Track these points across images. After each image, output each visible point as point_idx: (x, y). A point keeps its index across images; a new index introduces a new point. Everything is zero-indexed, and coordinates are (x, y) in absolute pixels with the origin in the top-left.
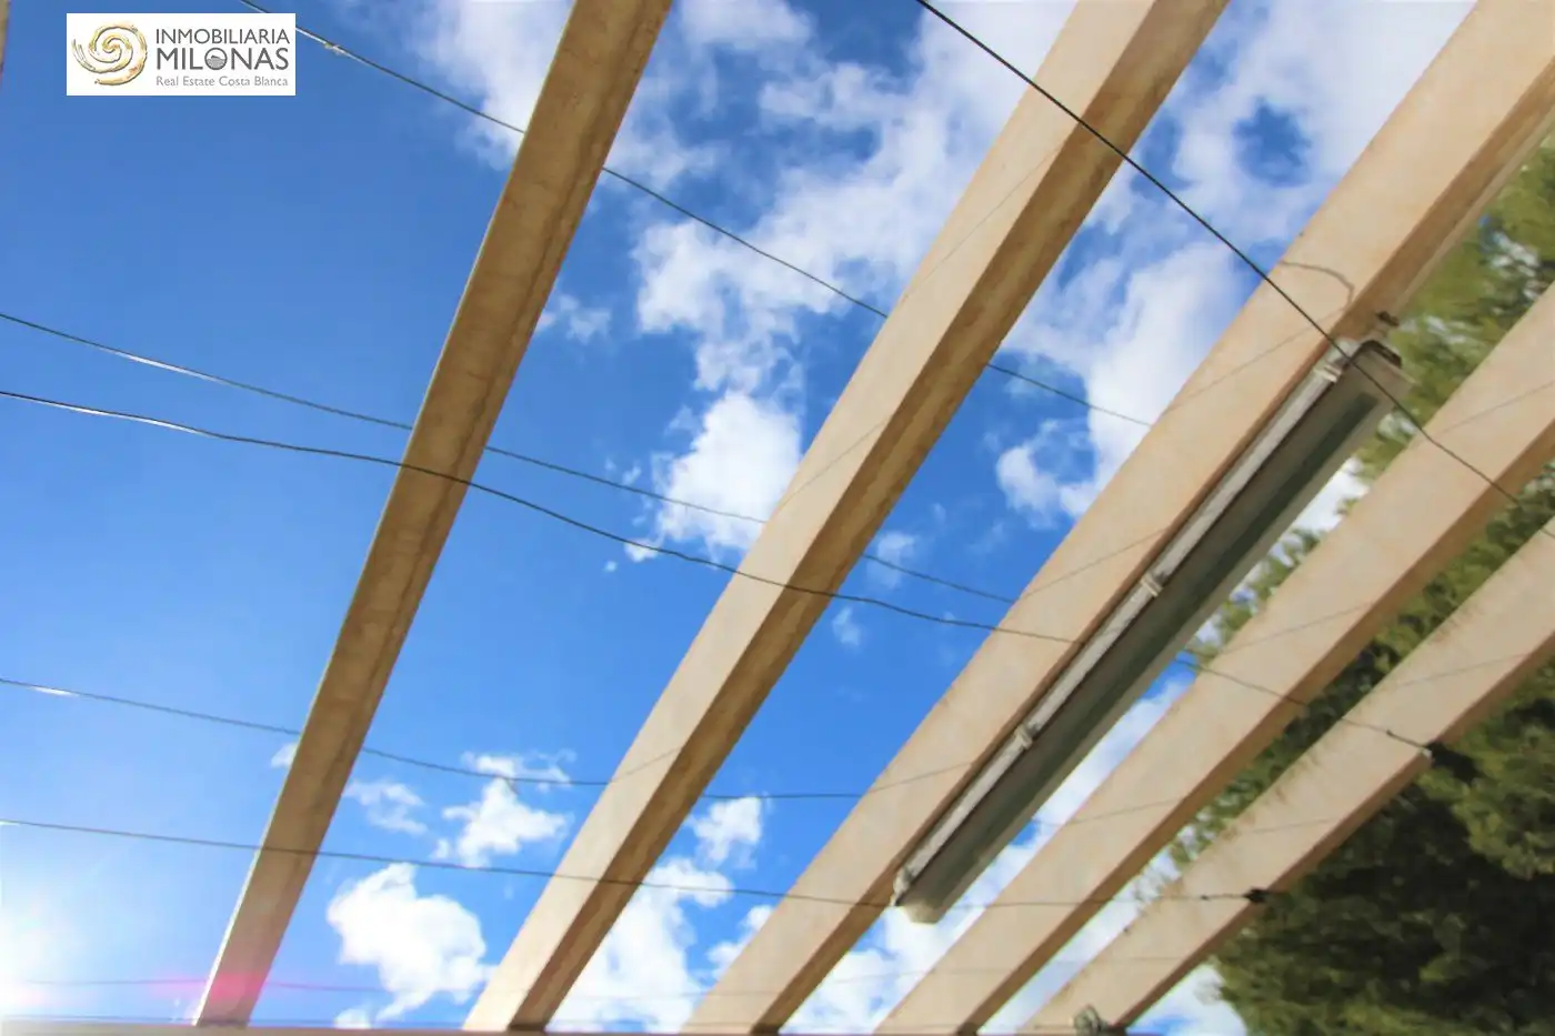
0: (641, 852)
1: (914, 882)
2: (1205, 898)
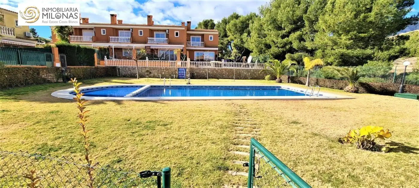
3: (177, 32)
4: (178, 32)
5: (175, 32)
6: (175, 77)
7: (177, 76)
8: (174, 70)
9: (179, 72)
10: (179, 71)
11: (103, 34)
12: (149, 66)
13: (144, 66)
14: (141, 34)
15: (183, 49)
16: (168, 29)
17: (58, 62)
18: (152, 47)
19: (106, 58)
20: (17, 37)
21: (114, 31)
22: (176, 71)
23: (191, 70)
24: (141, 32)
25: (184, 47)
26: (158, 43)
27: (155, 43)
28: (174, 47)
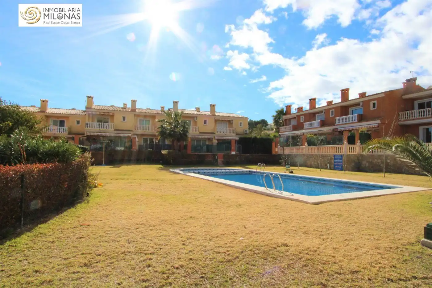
3: (374, 102)
4: (376, 101)
5: (371, 103)
7: (332, 166)
8: (330, 158)
10: (335, 159)
11: (301, 121)
12: (308, 154)
13: (303, 153)
14: (332, 114)
15: (378, 126)
16: (363, 101)
17: (233, 151)
18: (340, 129)
19: (279, 147)
20: (237, 134)
21: (311, 116)
22: (331, 159)
23: (360, 158)
24: (332, 112)
25: (380, 122)
26: (346, 122)
27: (343, 123)
28: (365, 126)
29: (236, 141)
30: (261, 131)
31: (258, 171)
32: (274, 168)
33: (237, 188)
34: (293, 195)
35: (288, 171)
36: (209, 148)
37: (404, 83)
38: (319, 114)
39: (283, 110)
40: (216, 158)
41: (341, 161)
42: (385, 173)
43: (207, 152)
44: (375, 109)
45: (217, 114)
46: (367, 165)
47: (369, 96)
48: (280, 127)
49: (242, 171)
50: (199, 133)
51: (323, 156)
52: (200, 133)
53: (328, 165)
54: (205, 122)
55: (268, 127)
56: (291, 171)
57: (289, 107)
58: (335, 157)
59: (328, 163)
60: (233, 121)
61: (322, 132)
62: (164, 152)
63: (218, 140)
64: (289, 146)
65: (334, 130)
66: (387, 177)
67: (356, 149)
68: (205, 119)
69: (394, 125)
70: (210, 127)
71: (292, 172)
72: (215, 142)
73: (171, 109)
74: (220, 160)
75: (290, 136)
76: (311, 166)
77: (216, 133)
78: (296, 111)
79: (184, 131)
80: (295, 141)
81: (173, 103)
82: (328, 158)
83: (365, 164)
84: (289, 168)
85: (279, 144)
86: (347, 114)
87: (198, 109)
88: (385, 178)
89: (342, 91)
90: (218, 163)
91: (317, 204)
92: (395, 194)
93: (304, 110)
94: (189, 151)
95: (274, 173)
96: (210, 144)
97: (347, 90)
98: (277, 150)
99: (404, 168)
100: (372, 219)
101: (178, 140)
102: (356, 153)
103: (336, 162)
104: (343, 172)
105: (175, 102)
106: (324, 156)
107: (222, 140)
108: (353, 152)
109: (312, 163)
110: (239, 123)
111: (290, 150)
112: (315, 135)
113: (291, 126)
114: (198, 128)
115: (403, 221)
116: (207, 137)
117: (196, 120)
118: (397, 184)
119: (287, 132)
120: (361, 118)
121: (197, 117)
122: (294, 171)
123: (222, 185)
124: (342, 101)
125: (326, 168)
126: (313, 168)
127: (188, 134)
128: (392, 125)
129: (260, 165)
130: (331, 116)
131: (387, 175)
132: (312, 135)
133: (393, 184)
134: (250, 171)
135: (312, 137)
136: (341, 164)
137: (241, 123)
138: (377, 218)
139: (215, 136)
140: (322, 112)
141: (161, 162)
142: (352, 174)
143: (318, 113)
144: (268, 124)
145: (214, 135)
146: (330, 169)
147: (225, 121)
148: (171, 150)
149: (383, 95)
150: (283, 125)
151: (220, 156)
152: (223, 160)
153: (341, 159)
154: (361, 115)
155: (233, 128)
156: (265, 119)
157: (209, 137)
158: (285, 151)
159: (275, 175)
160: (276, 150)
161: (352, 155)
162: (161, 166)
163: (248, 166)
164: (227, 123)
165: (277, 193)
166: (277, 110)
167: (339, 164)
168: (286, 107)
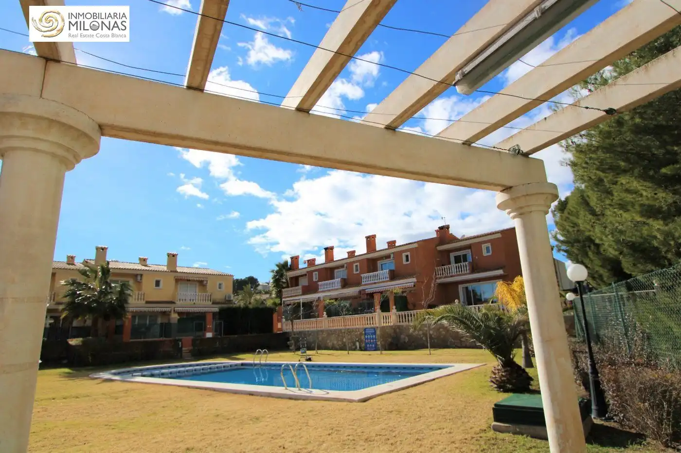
0: (352, 45)
1: (465, 76)
2: (587, 108)
3: (406, 254)
4: (408, 253)
5: (404, 255)
6: (360, 348)
7: (363, 345)
8: (359, 333)
9: (366, 336)
10: (365, 334)
11: (314, 280)
12: (328, 328)
13: (322, 329)
14: (357, 270)
15: (414, 286)
16: (393, 253)
17: (209, 332)
18: (368, 291)
19: (284, 320)
20: (213, 303)
21: (328, 272)
22: (361, 334)
23: (398, 330)
24: (357, 266)
25: (416, 281)
26: (375, 281)
27: (371, 282)
28: (399, 285)
29: (214, 314)
30: (251, 295)
31: (257, 362)
32: (280, 356)
33: (236, 392)
34: (328, 393)
35: (303, 359)
36: (166, 329)
37: (437, 231)
38: (339, 270)
39: (286, 263)
40: (180, 346)
41: (374, 336)
42: (431, 349)
43: (161, 336)
44: (408, 263)
45: (179, 270)
46: (407, 340)
47: (400, 246)
48: (283, 290)
49: (230, 364)
50: (144, 302)
51: (350, 332)
52: (147, 302)
53: (358, 344)
54: (158, 283)
55: (259, 288)
56: (308, 357)
57: (295, 259)
58: (366, 332)
59: (358, 341)
60: (207, 281)
61: (344, 295)
62: (73, 342)
63: (180, 313)
64: (299, 318)
65: (360, 292)
66: (433, 354)
67: (393, 318)
68: (158, 279)
69: (434, 285)
70: (166, 291)
71: (310, 360)
72: (175, 317)
73: (89, 261)
74: (186, 349)
75: (299, 303)
76: (333, 348)
77: (178, 303)
78: (306, 265)
79: (120, 301)
80: (309, 310)
81: (95, 250)
82: (356, 333)
83: (404, 338)
84: (305, 352)
85: (283, 317)
86: (375, 269)
87: (143, 261)
88: (431, 356)
89: (367, 238)
90: (183, 354)
91: (365, 400)
92: (449, 375)
93: (317, 263)
94: (127, 338)
95: (284, 364)
96: (165, 321)
97: (374, 237)
98: (282, 325)
99: (450, 340)
100: (436, 409)
101: (106, 317)
102: (392, 324)
103: (368, 339)
104: (379, 352)
105: (99, 248)
106: (351, 330)
107: (188, 313)
108: (389, 322)
109: (335, 342)
110: (218, 284)
111: (302, 325)
112: (336, 299)
113: (300, 287)
114: (144, 294)
115: (468, 406)
116: (159, 309)
117: (141, 279)
118: (446, 362)
119: (294, 296)
120: (394, 276)
121: (141, 275)
122: (313, 358)
123: (208, 392)
124: (368, 252)
125: (355, 349)
126: (337, 349)
127: (125, 305)
128: (433, 285)
129: (259, 352)
130: (355, 272)
131: (433, 351)
132: (332, 301)
133: (442, 362)
134: (242, 364)
135: (332, 303)
136: (374, 341)
137: (220, 284)
138: (440, 408)
139: (174, 308)
140: (342, 266)
141: (65, 362)
142: (391, 354)
143: (338, 267)
144: (259, 284)
145: (173, 306)
146: (361, 349)
147: (194, 281)
148: (90, 337)
149: (416, 245)
150: (288, 287)
151: (186, 342)
152: (191, 348)
153: (375, 333)
154: (393, 271)
155: (207, 292)
156: (254, 277)
157: (164, 309)
158: (295, 326)
159: (285, 366)
160: (279, 326)
161: (387, 326)
162: (67, 370)
163: (237, 355)
164: (198, 284)
165: (304, 392)
166: (278, 263)
167: (372, 341)
168: (292, 258)
